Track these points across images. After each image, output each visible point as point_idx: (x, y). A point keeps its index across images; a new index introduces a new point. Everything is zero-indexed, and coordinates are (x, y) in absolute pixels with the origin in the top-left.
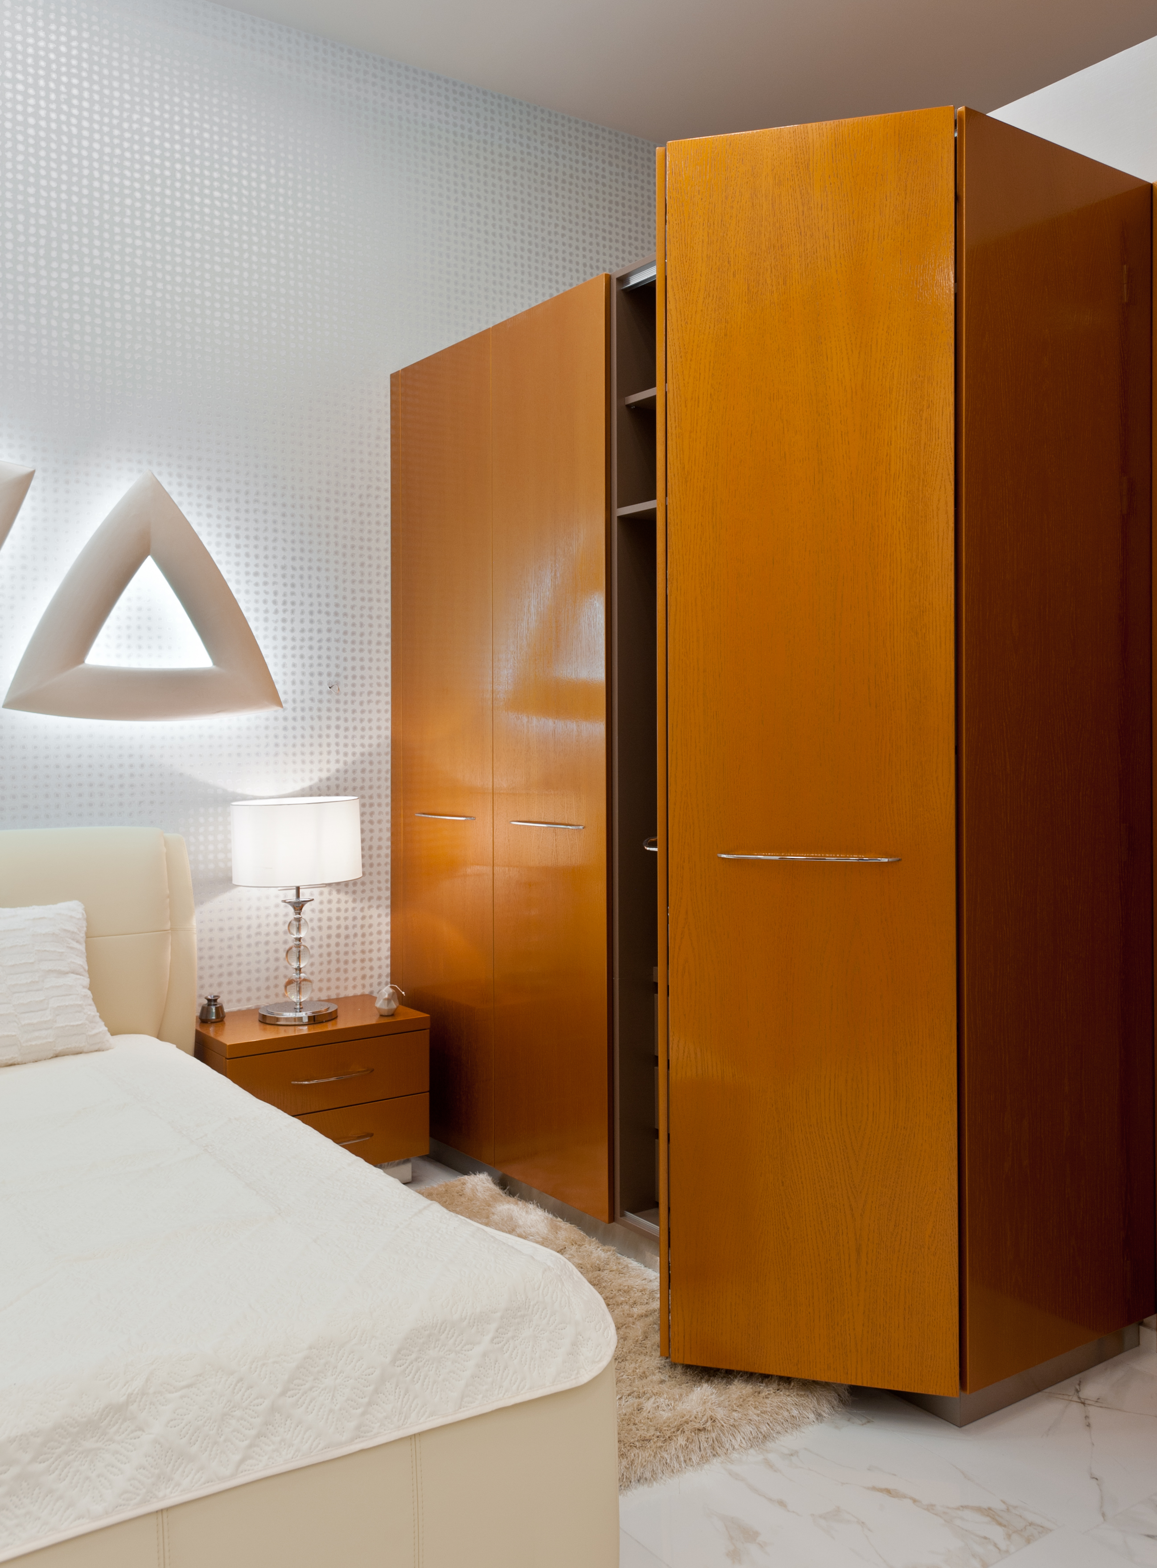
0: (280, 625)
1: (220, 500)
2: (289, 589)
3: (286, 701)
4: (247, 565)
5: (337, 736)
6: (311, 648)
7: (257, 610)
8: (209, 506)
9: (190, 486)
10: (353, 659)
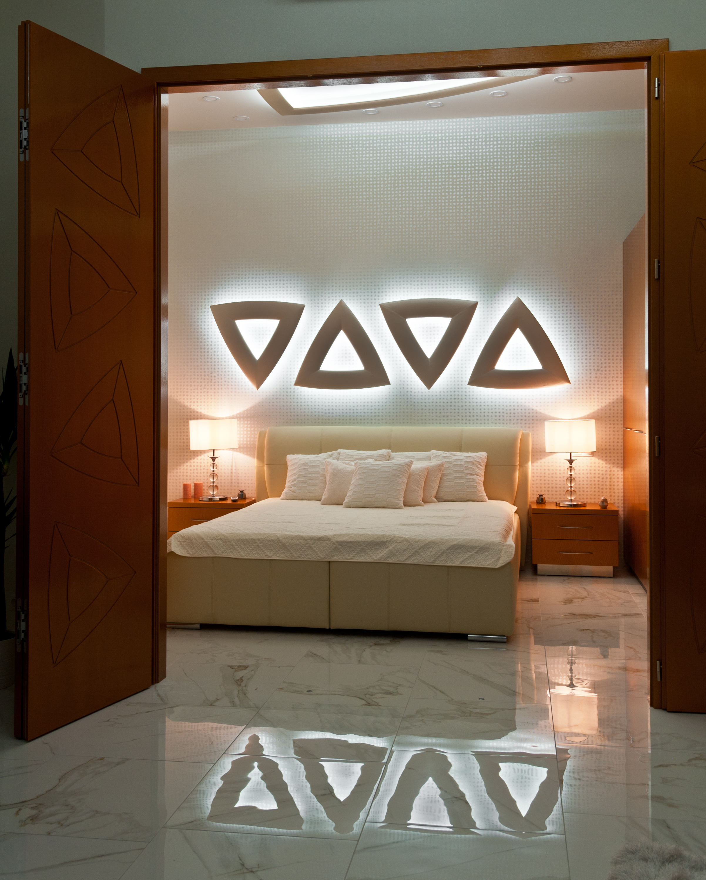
0: (573, 351)
1: (548, 304)
2: (577, 336)
3: (572, 381)
4: (559, 328)
5: (598, 395)
6: (586, 359)
7: (563, 345)
8: (544, 307)
9: (536, 300)
10: (605, 363)
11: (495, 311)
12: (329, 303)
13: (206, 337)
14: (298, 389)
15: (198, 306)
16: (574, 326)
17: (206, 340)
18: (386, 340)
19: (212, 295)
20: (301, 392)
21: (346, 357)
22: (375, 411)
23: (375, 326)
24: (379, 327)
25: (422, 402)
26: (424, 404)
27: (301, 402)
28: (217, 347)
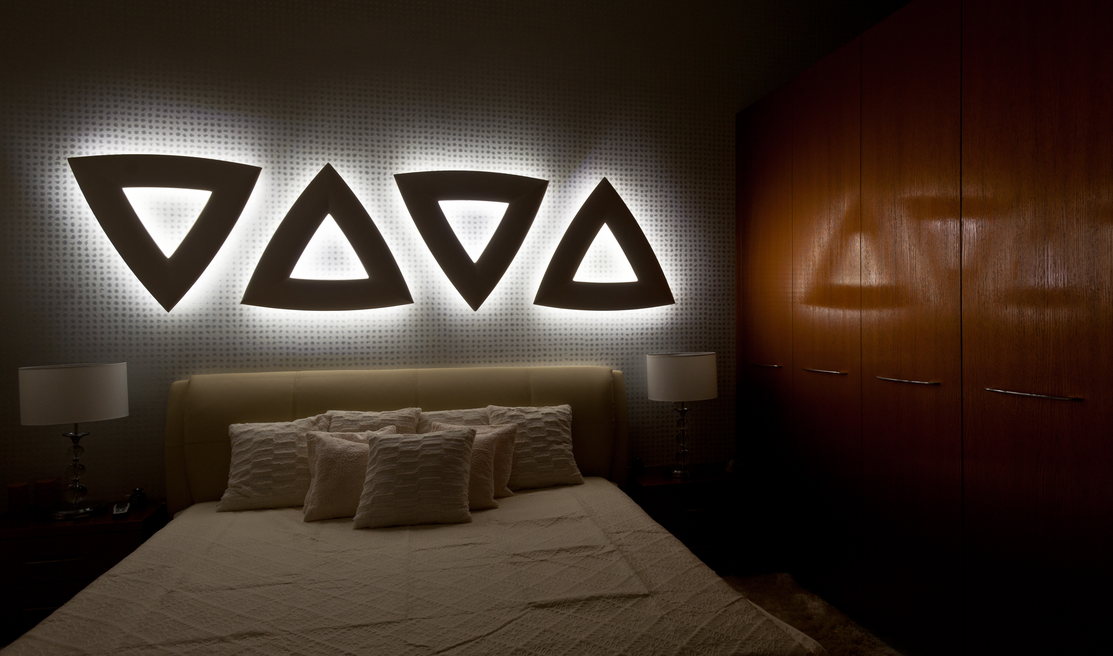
0: (674, 258)
1: (642, 191)
2: (678, 238)
3: (677, 300)
4: (656, 226)
7: (661, 250)
8: (636, 195)
9: (626, 185)
11: (570, 197)
12: (304, 169)
13: (61, 215)
14: (248, 310)
15: (43, 158)
16: (676, 223)
17: (61, 221)
18: (404, 233)
19: (73, 140)
20: (254, 315)
21: (336, 259)
22: (386, 345)
23: (385, 211)
24: (391, 212)
25: (462, 331)
26: (465, 333)
27: (255, 332)
28: (84, 233)
